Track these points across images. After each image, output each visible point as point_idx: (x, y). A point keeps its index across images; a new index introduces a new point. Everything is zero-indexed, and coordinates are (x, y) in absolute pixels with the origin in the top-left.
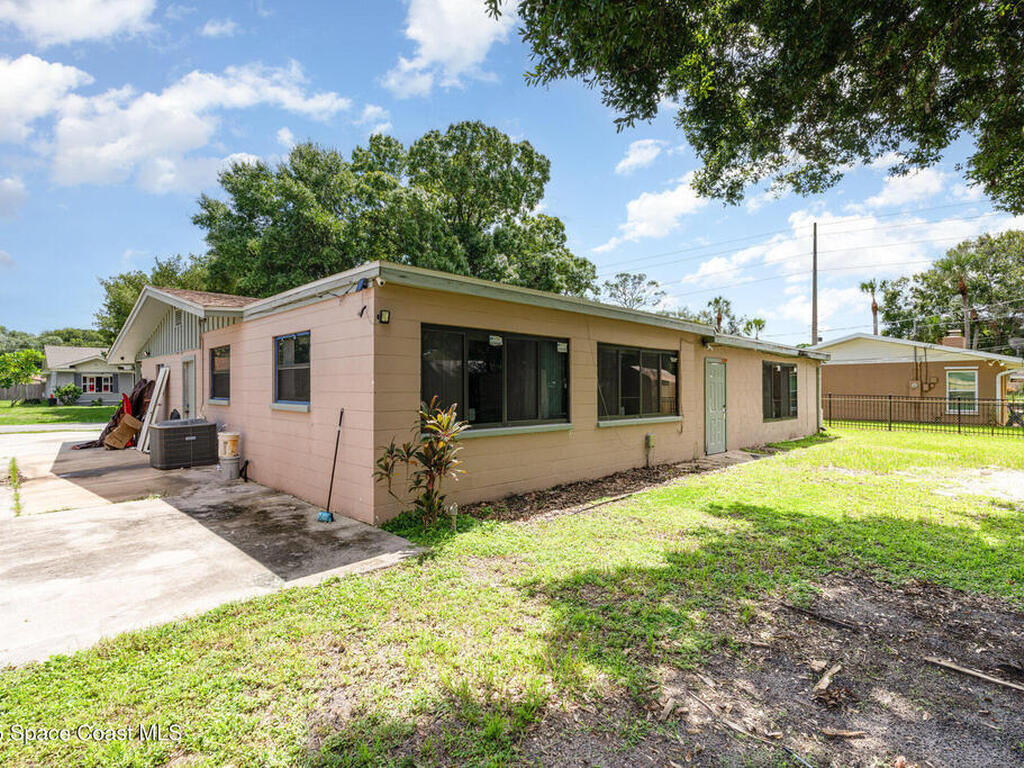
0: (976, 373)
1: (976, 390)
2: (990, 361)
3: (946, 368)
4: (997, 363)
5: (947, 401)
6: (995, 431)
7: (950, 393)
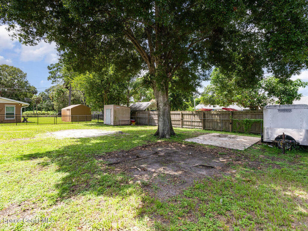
0: (15, 107)
1: (15, 112)
2: (19, 104)
3: (5, 105)
4: (21, 104)
5: (5, 115)
6: (17, 124)
7: (6, 113)
